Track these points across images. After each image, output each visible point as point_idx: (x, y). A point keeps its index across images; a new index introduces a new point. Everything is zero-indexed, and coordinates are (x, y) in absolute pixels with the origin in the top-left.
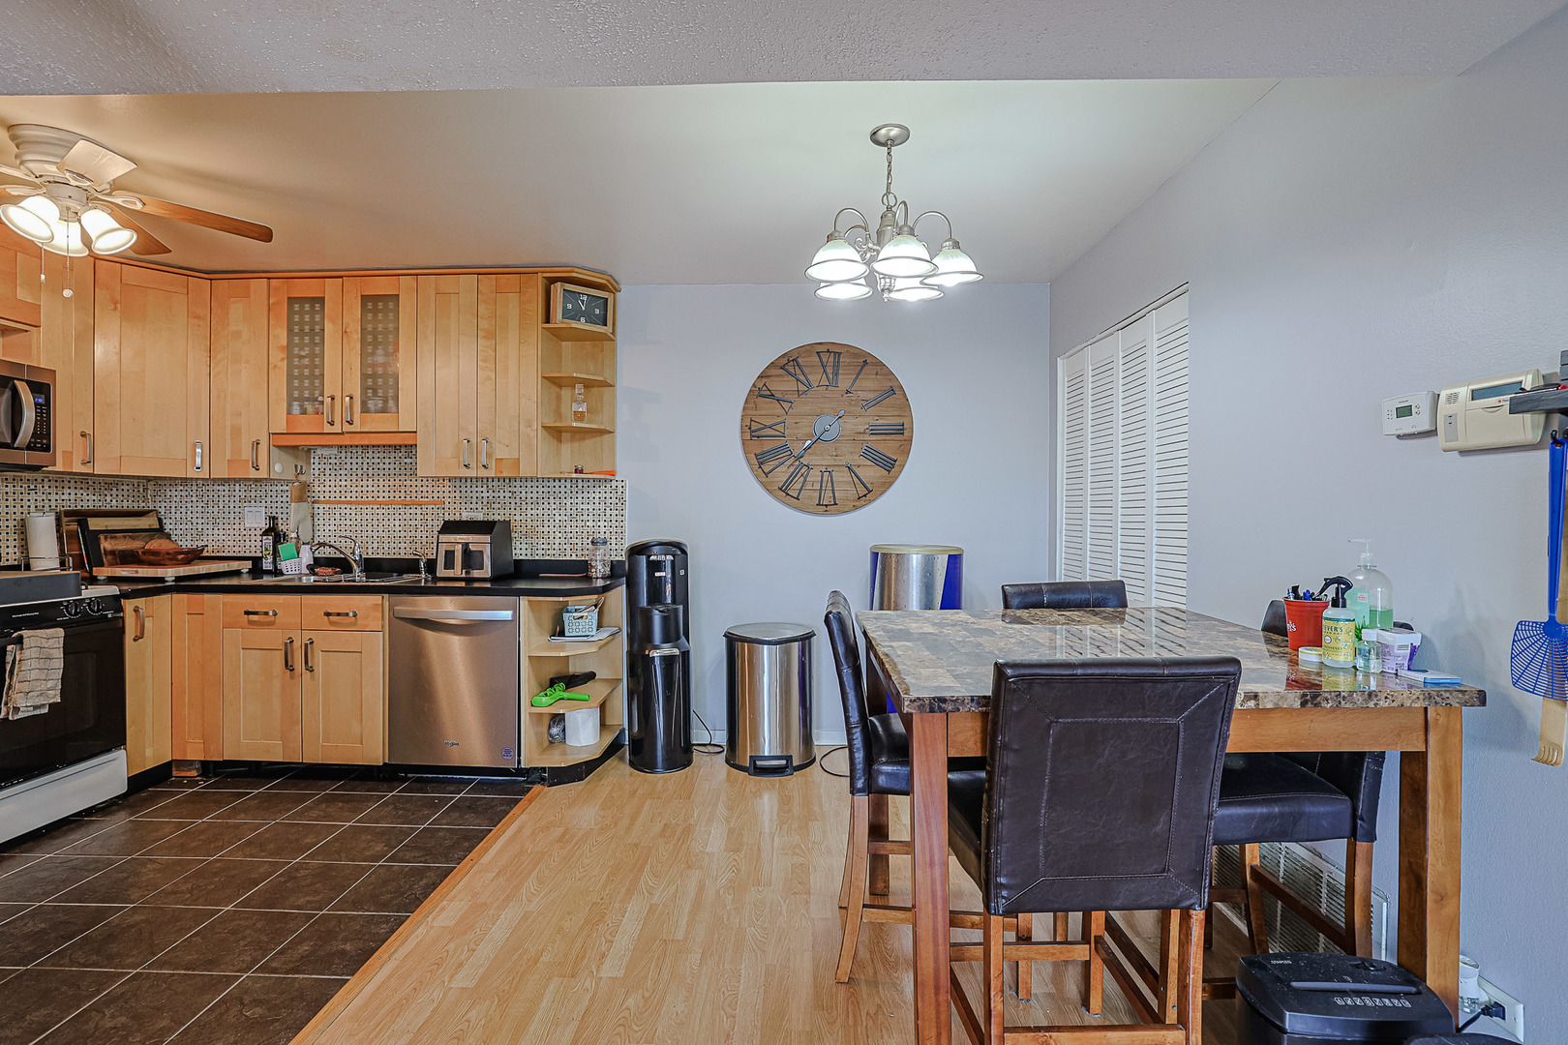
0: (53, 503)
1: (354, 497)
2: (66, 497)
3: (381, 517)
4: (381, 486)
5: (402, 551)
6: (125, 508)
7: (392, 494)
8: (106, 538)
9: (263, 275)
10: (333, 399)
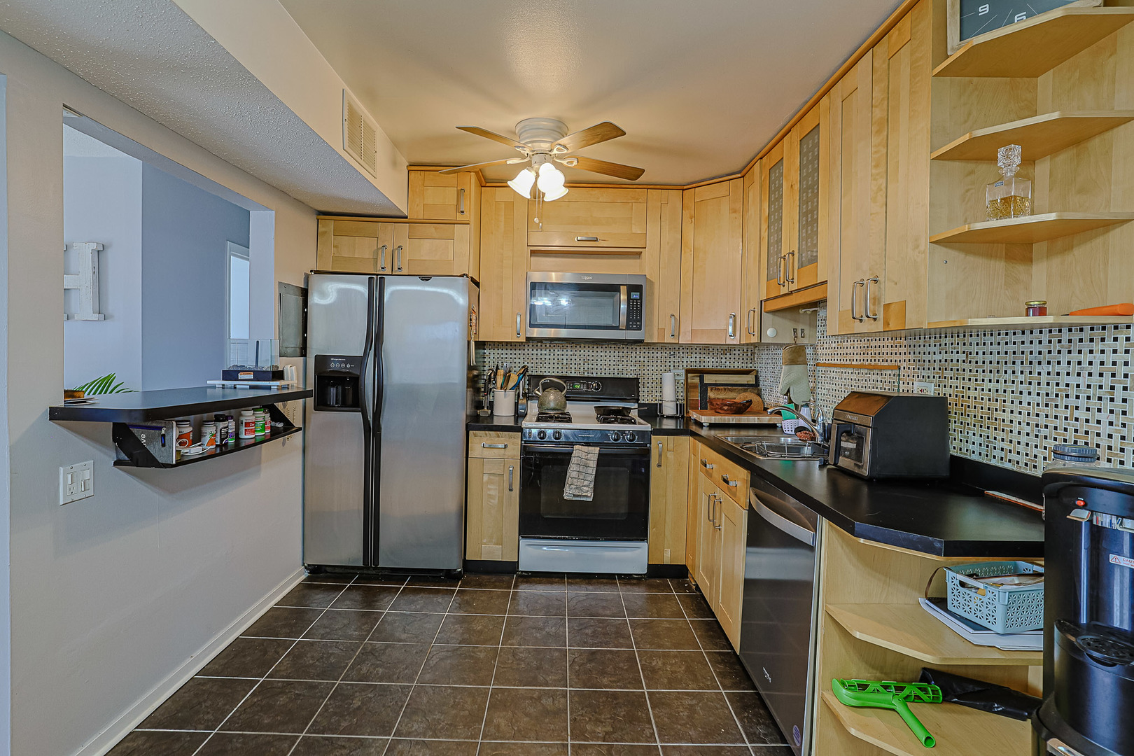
0: (685, 364)
1: (839, 360)
2: (693, 360)
6: (736, 368)
8: (711, 389)
9: (759, 157)
10: (785, 259)
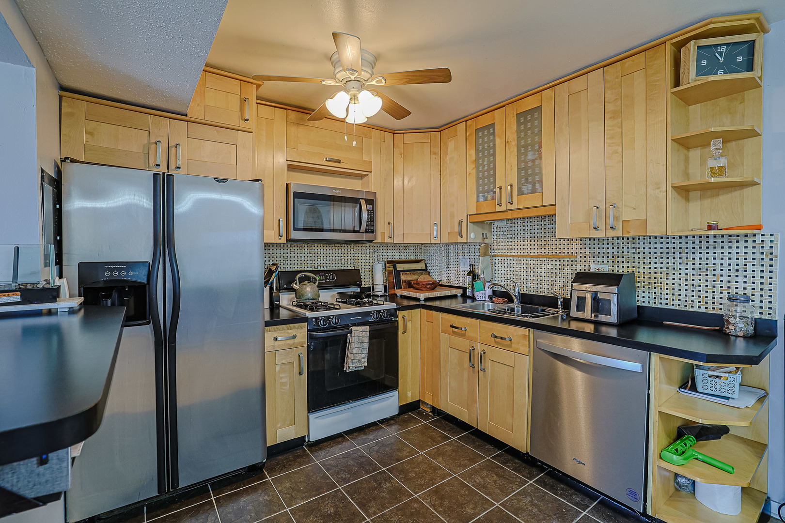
0: (384, 257)
1: (516, 252)
2: (388, 254)
3: (532, 266)
4: (532, 245)
5: (546, 291)
6: (412, 259)
7: (539, 251)
8: (403, 274)
9: (463, 120)
10: (501, 188)
